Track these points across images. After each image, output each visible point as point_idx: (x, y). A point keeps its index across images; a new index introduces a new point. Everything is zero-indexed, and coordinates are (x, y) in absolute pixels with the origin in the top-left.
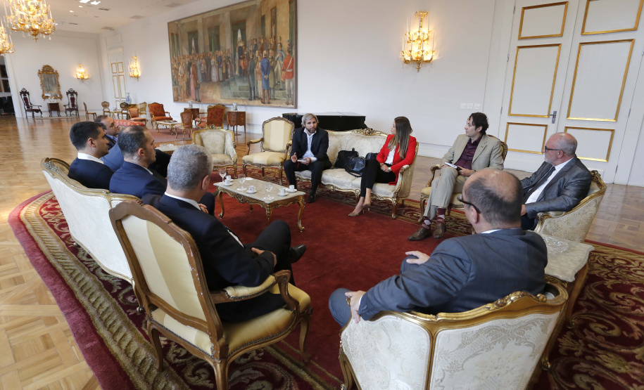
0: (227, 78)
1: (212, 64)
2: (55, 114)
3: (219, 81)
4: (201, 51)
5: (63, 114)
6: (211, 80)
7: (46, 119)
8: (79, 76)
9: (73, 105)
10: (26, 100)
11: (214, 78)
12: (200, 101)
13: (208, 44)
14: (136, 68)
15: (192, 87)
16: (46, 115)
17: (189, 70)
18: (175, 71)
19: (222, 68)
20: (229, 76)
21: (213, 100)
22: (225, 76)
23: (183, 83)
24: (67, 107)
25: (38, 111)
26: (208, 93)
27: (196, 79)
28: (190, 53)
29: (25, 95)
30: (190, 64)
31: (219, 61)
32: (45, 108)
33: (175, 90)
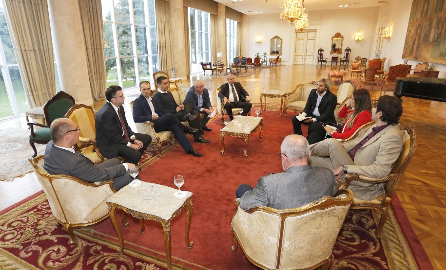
0: (440, 38)
1: (433, 25)
2: (334, 64)
3: (434, 41)
4: (429, 13)
5: (338, 64)
6: (428, 41)
7: (328, 66)
8: (357, 38)
9: (347, 58)
10: (321, 54)
11: (431, 39)
12: (417, 59)
13: (435, 6)
14: (389, 31)
15: (415, 47)
16: (329, 64)
17: (417, 32)
18: (409, 31)
19: (439, 28)
20: (442, 36)
21: (425, 58)
22: (439, 36)
23: (411, 43)
24: (343, 59)
25: (324, 61)
26: (424, 52)
27: (419, 39)
28: (422, 16)
29: (321, 52)
30: (419, 25)
31: (439, 22)
32: (329, 59)
33: (405, 48)
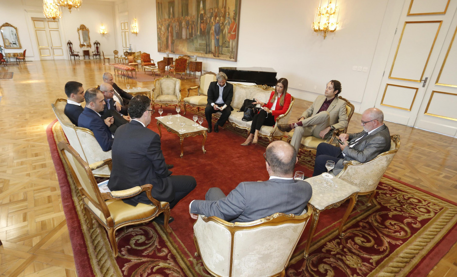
0: (192, 37)
1: (183, 26)
2: (87, 57)
3: (187, 38)
4: (176, 16)
5: (91, 58)
6: (182, 38)
7: (82, 61)
8: (102, 32)
9: (98, 52)
10: (70, 48)
11: (184, 37)
12: (174, 53)
13: (181, 11)
14: (135, 27)
15: (170, 42)
16: (82, 58)
17: (168, 30)
18: (159, 29)
19: (189, 29)
20: (193, 35)
21: (182, 52)
22: (191, 35)
23: (164, 39)
24: (94, 53)
25: (77, 55)
26: (179, 47)
27: (172, 36)
28: (169, 17)
29: (70, 45)
30: (169, 25)
31: (188, 24)
32: (81, 54)
33: (159, 44)
